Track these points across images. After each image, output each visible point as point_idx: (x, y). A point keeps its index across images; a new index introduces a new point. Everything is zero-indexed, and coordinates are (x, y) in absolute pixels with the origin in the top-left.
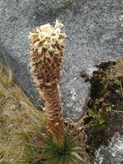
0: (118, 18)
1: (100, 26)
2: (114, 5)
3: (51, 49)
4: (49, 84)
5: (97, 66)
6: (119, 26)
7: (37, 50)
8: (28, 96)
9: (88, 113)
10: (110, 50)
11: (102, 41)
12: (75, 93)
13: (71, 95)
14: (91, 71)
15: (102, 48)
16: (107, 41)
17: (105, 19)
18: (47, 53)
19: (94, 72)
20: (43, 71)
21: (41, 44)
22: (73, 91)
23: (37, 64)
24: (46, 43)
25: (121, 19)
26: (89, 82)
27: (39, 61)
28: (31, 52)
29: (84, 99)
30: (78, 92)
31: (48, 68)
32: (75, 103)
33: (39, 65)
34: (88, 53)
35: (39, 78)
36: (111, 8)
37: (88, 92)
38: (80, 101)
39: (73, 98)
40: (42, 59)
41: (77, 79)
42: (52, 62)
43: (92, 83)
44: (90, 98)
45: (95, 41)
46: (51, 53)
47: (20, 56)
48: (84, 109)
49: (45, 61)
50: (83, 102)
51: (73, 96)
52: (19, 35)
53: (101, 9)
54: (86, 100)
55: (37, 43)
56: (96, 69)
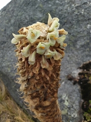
0: (86, 27)
1: (73, 36)
2: (80, 19)
3: (49, 53)
4: (47, 103)
5: (80, 68)
6: (89, 33)
7: (27, 59)
8: (21, 108)
9: (85, 117)
10: (87, 53)
11: (78, 47)
12: (67, 98)
13: (64, 101)
14: (76, 73)
15: (80, 52)
16: (82, 46)
17: (76, 30)
18: (43, 60)
19: (80, 74)
20: (39, 88)
21: (32, 48)
22: (65, 97)
23: (28, 80)
24: (40, 45)
25: (88, 27)
26: (77, 85)
27: (31, 74)
28: (18, 64)
29: (77, 103)
30: (70, 96)
31: (44, 82)
32: (69, 108)
33: (31, 81)
34: (68, 58)
35: (33, 98)
36: (78, 21)
37: (80, 94)
38: (74, 105)
39: (66, 103)
40: (36, 71)
41: (66, 83)
42: (51, 73)
43: (80, 85)
44: (82, 101)
45: (72, 48)
46: (49, 60)
47: (10, 71)
48: (80, 113)
49: (40, 74)
50: (77, 106)
51: (66, 102)
52: (8, 54)
53: (71, 23)
54: (80, 102)
55: (26, 49)
56: (80, 71)
